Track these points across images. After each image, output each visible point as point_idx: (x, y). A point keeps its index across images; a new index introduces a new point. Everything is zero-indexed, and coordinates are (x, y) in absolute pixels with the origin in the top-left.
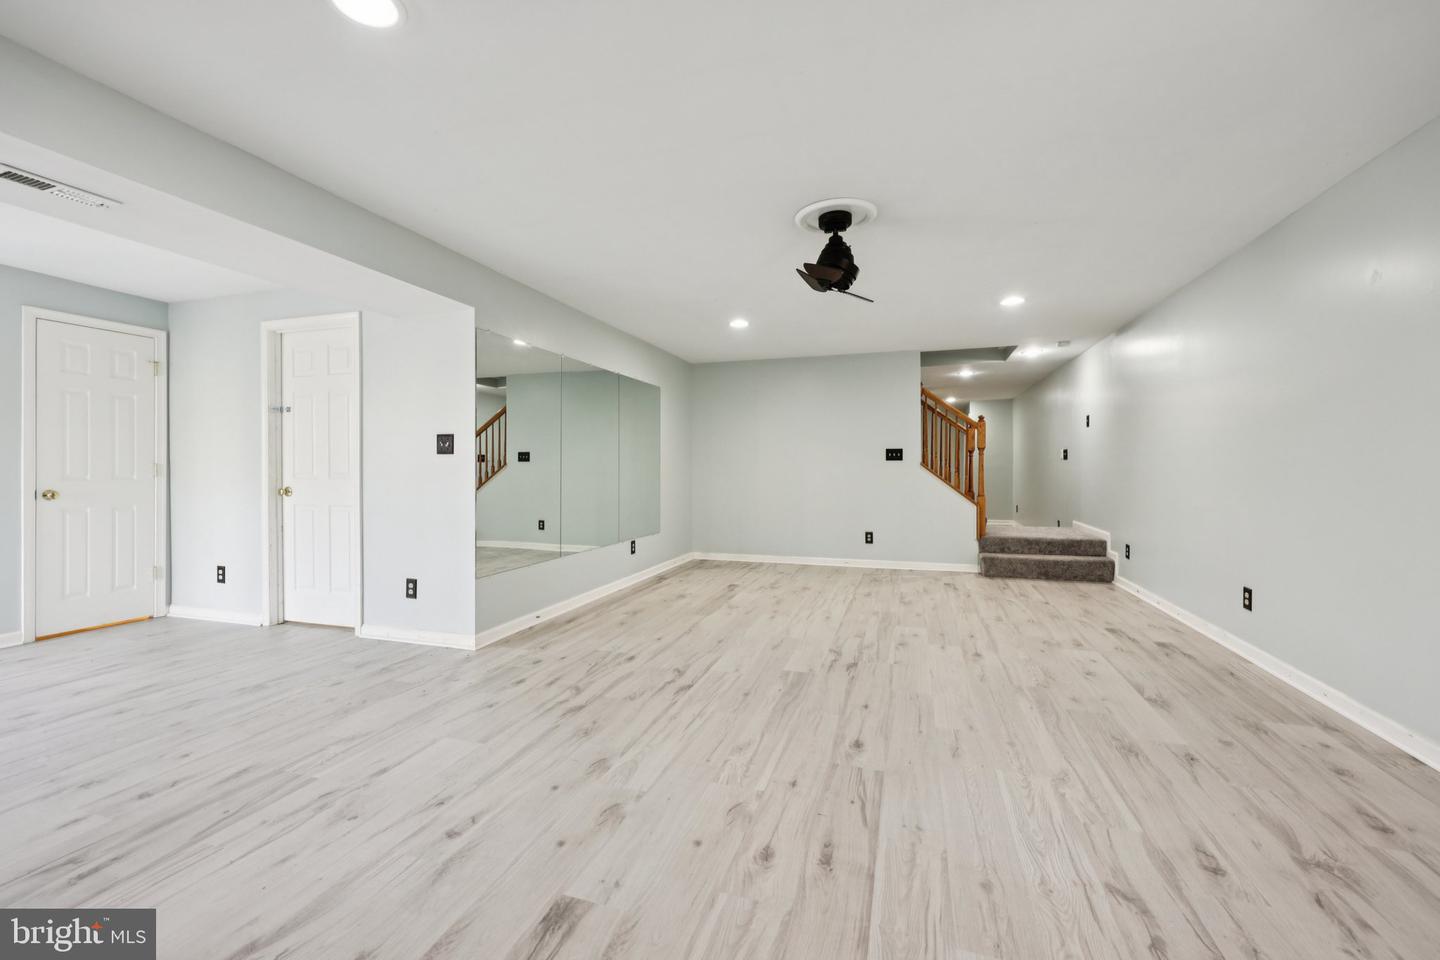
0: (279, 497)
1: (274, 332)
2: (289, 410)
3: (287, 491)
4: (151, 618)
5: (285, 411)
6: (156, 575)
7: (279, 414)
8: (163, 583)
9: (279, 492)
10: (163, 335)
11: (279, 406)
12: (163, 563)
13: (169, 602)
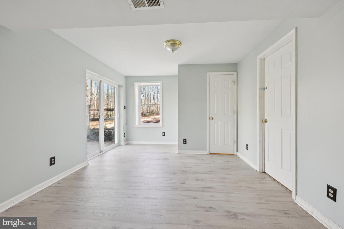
0: (263, 123)
1: (262, 59)
2: (266, 88)
3: (266, 121)
4: (233, 154)
5: (265, 89)
6: (234, 143)
7: (263, 91)
8: (235, 145)
9: (263, 121)
10: (236, 72)
11: (263, 87)
12: (236, 140)
13: (237, 151)
